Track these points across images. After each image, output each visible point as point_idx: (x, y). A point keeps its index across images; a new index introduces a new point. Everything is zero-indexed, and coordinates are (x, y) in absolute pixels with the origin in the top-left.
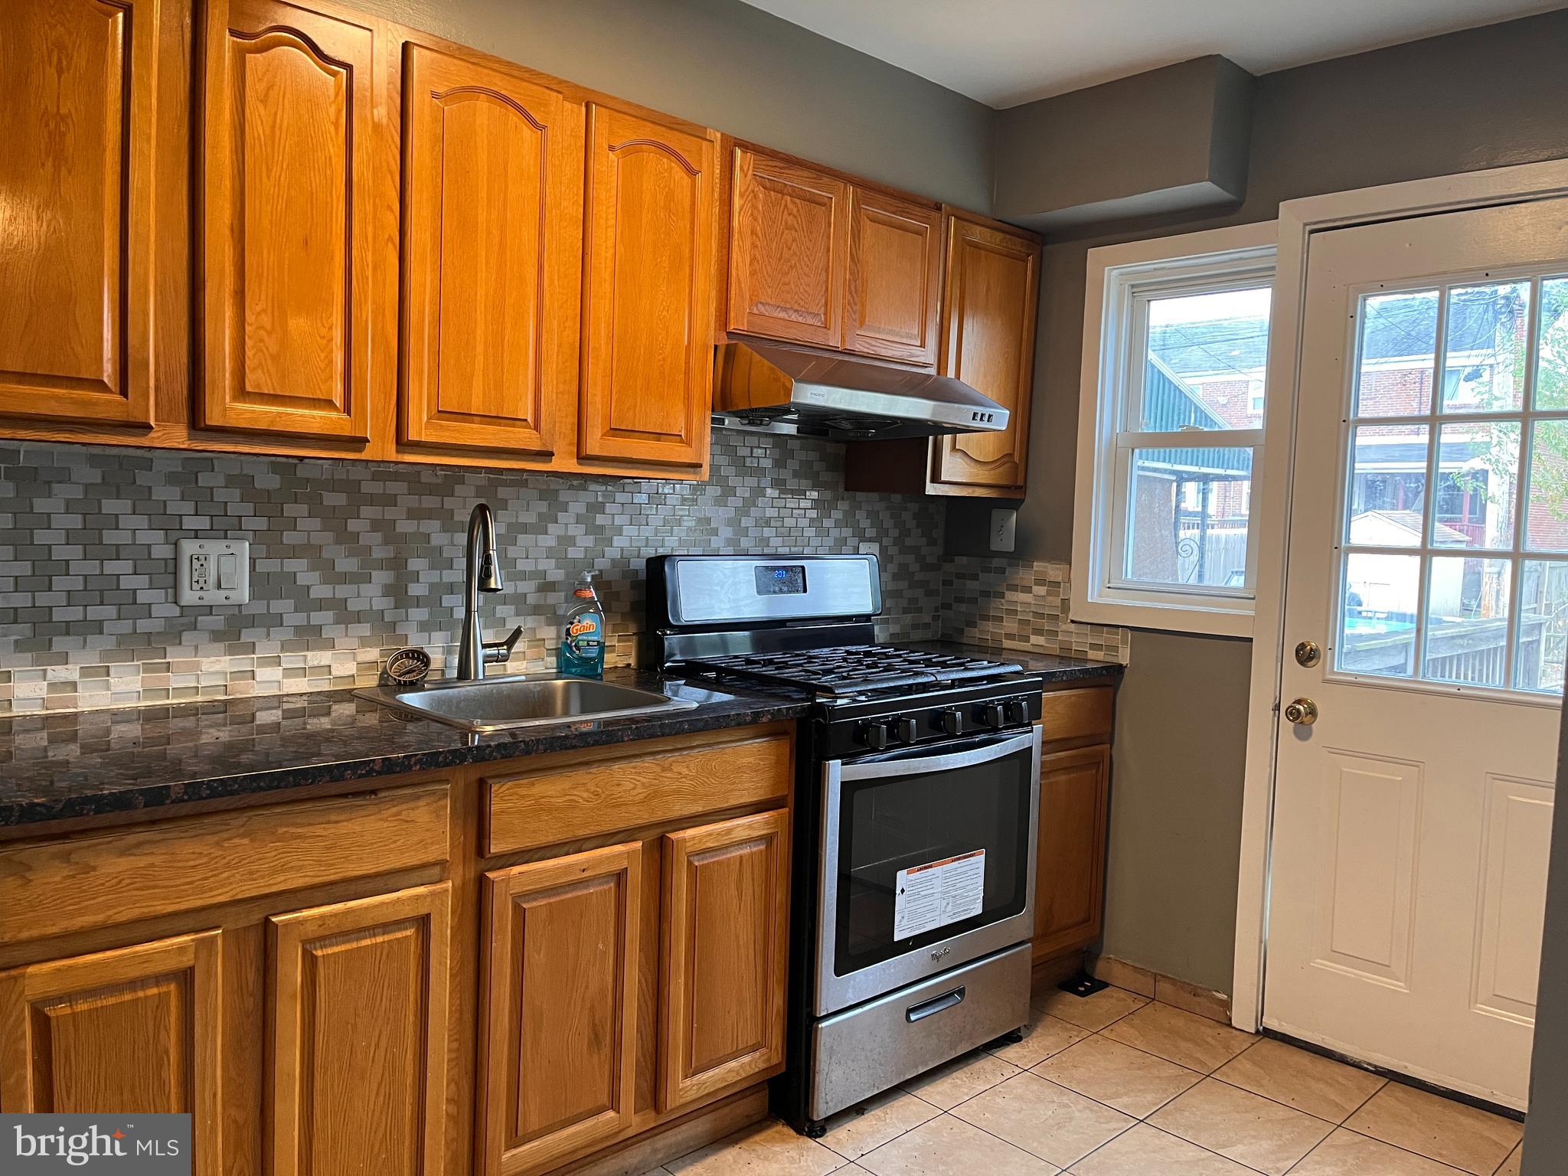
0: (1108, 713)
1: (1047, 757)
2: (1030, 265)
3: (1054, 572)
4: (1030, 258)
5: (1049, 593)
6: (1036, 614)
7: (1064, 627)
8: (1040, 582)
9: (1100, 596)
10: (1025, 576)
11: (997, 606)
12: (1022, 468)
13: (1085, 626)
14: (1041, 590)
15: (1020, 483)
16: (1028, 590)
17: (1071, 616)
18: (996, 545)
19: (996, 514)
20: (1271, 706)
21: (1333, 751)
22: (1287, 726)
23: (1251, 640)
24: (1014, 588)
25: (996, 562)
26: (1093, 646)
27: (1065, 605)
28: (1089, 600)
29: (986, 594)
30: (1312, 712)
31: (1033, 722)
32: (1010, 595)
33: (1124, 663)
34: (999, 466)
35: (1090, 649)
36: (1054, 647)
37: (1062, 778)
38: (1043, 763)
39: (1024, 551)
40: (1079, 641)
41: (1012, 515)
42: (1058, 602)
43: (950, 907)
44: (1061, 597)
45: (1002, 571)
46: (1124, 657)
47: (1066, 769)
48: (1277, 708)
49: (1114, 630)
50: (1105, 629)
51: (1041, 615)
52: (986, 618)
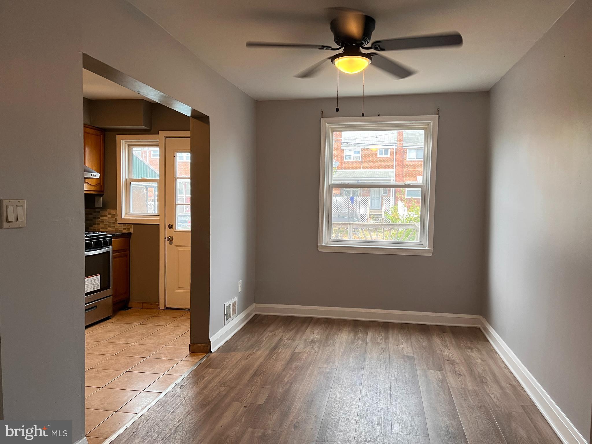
0: (128, 244)
1: (113, 254)
2: (102, 137)
3: (113, 212)
4: (102, 135)
5: (112, 217)
6: (109, 222)
7: (116, 225)
8: (109, 214)
9: (125, 217)
10: (105, 213)
11: (97, 221)
12: (103, 187)
13: (121, 224)
14: (110, 216)
15: (103, 190)
16: (106, 216)
17: (118, 222)
18: (97, 205)
19: (96, 198)
20: (164, 238)
21: (177, 246)
22: (168, 242)
23: (159, 224)
24: (103, 216)
25: (97, 210)
26: (124, 229)
27: (116, 219)
28: (122, 218)
29: (95, 218)
30: (172, 239)
31: (110, 245)
32: (102, 218)
33: (131, 232)
34: (97, 186)
35: (123, 229)
36: (114, 230)
37: (118, 259)
38: (113, 256)
39: (105, 207)
40: (120, 228)
41: (101, 198)
42: (114, 219)
43: (92, 287)
44: (115, 217)
45: (99, 212)
46: (131, 231)
47: (118, 257)
48: (165, 238)
49: (129, 225)
50: (126, 224)
51: (110, 222)
52: (95, 224)
